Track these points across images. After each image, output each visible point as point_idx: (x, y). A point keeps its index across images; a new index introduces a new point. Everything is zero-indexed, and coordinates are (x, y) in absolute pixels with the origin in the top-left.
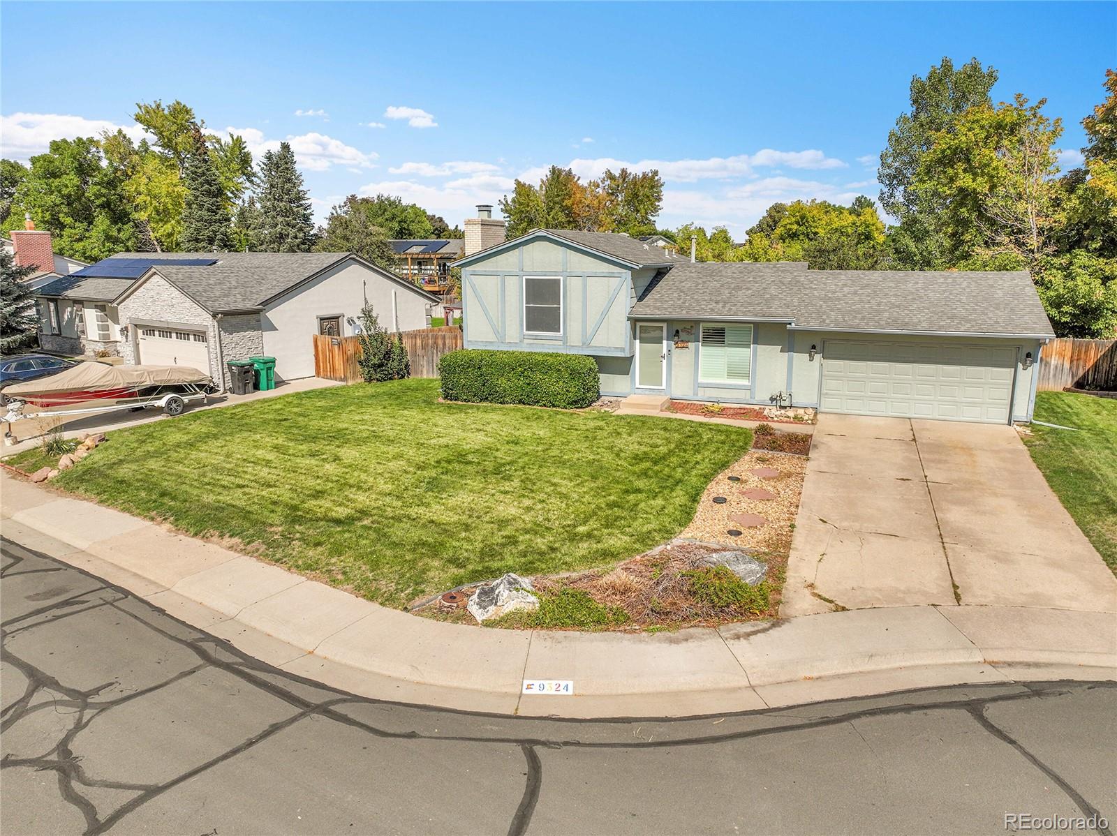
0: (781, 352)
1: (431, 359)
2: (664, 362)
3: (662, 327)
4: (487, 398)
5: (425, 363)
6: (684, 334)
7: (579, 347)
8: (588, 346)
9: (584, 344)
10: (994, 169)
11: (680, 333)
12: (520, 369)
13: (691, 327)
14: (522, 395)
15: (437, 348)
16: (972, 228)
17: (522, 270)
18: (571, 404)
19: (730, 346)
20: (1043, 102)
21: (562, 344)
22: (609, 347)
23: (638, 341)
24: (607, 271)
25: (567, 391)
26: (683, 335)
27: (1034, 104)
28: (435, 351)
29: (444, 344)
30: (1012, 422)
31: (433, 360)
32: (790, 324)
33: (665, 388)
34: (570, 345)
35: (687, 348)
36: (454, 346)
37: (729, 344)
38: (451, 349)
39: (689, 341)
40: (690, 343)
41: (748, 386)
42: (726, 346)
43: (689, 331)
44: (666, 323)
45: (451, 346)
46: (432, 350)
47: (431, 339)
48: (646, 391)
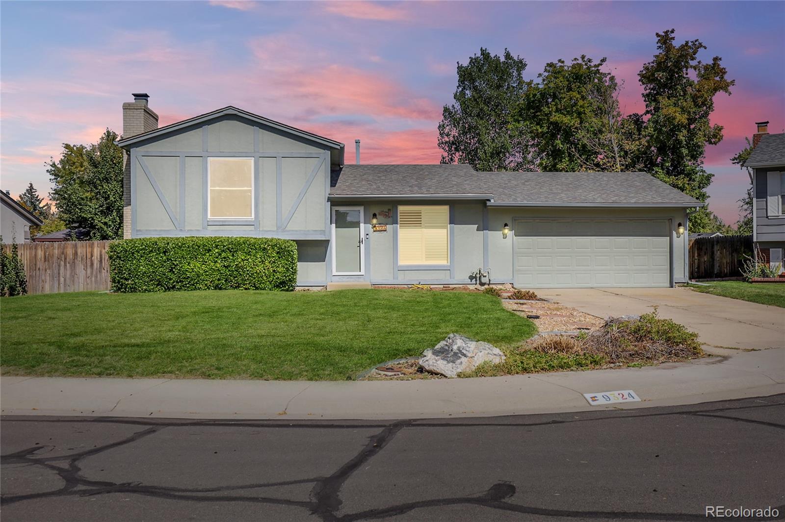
0: (477, 230)
1: (56, 271)
2: (363, 247)
3: (359, 210)
4: (174, 287)
5: (48, 278)
6: (382, 216)
7: (274, 231)
8: (284, 230)
9: (278, 228)
10: (581, 107)
11: (378, 215)
12: (216, 251)
13: (389, 210)
14: (219, 280)
15: (65, 259)
16: (565, 159)
17: (207, 151)
18: (278, 286)
19: (426, 227)
20: (603, 60)
21: (253, 229)
22: (308, 231)
23: (334, 225)
24: (304, 152)
25: (274, 271)
26: (381, 218)
27: (598, 62)
28: (62, 263)
29: (76, 254)
30: (674, 284)
31: (59, 274)
32: (489, 200)
33: (364, 274)
34: (263, 231)
35: (385, 231)
36: (89, 256)
37: (426, 226)
38: (84, 259)
39: (387, 224)
40: (387, 226)
41: (447, 266)
42: (422, 228)
43: (387, 214)
44: (363, 207)
45: (85, 256)
46: (59, 262)
47: (57, 248)
48: (343, 278)
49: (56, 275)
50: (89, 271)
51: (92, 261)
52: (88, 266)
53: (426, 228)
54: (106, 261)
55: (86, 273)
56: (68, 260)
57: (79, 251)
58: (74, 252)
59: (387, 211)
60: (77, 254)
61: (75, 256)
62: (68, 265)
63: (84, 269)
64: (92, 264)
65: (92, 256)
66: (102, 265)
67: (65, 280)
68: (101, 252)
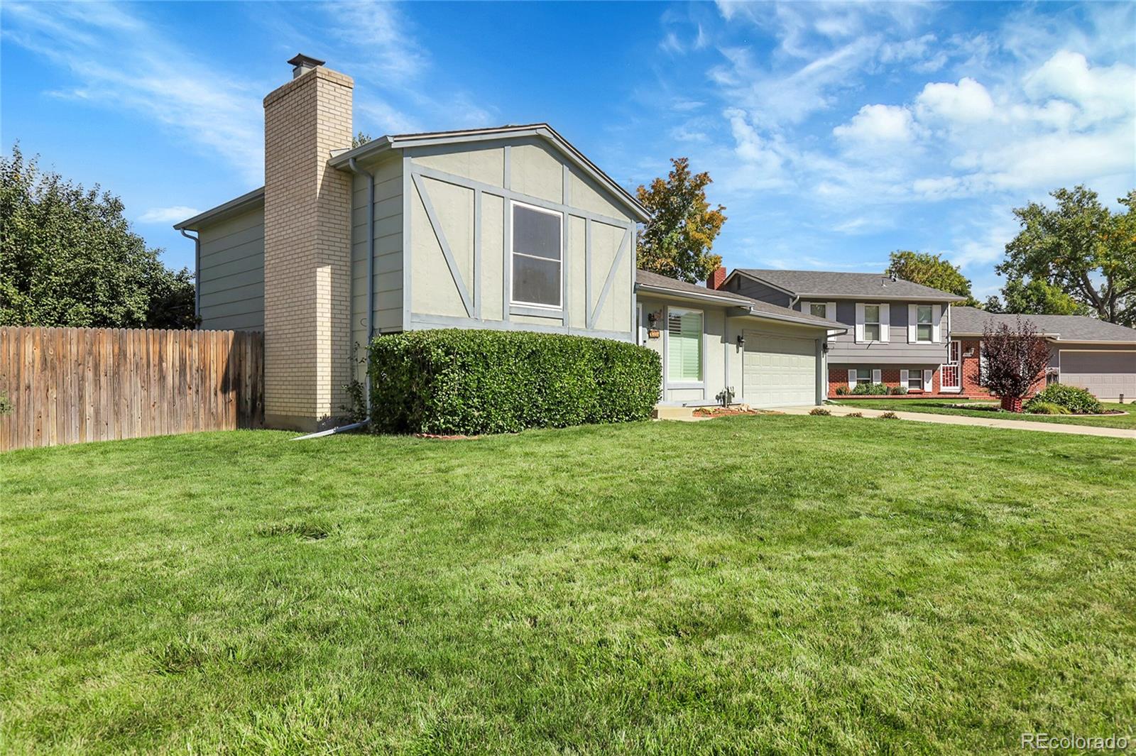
1: (73, 392)
5: (52, 408)
29: (122, 355)
31: (82, 397)
36: (154, 359)
37: (683, 334)
38: (143, 367)
42: (681, 336)
45: (144, 361)
46: (81, 372)
47: (74, 341)
49: (75, 400)
50: (155, 391)
51: (161, 370)
52: (152, 381)
53: (684, 337)
54: (194, 371)
55: (149, 396)
56: (102, 368)
57: (130, 349)
58: (116, 351)
60: (125, 355)
61: (119, 359)
62: (103, 379)
63: (142, 387)
64: (162, 378)
65: (161, 360)
66: (185, 379)
67: (97, 412)
68: (181, 353)
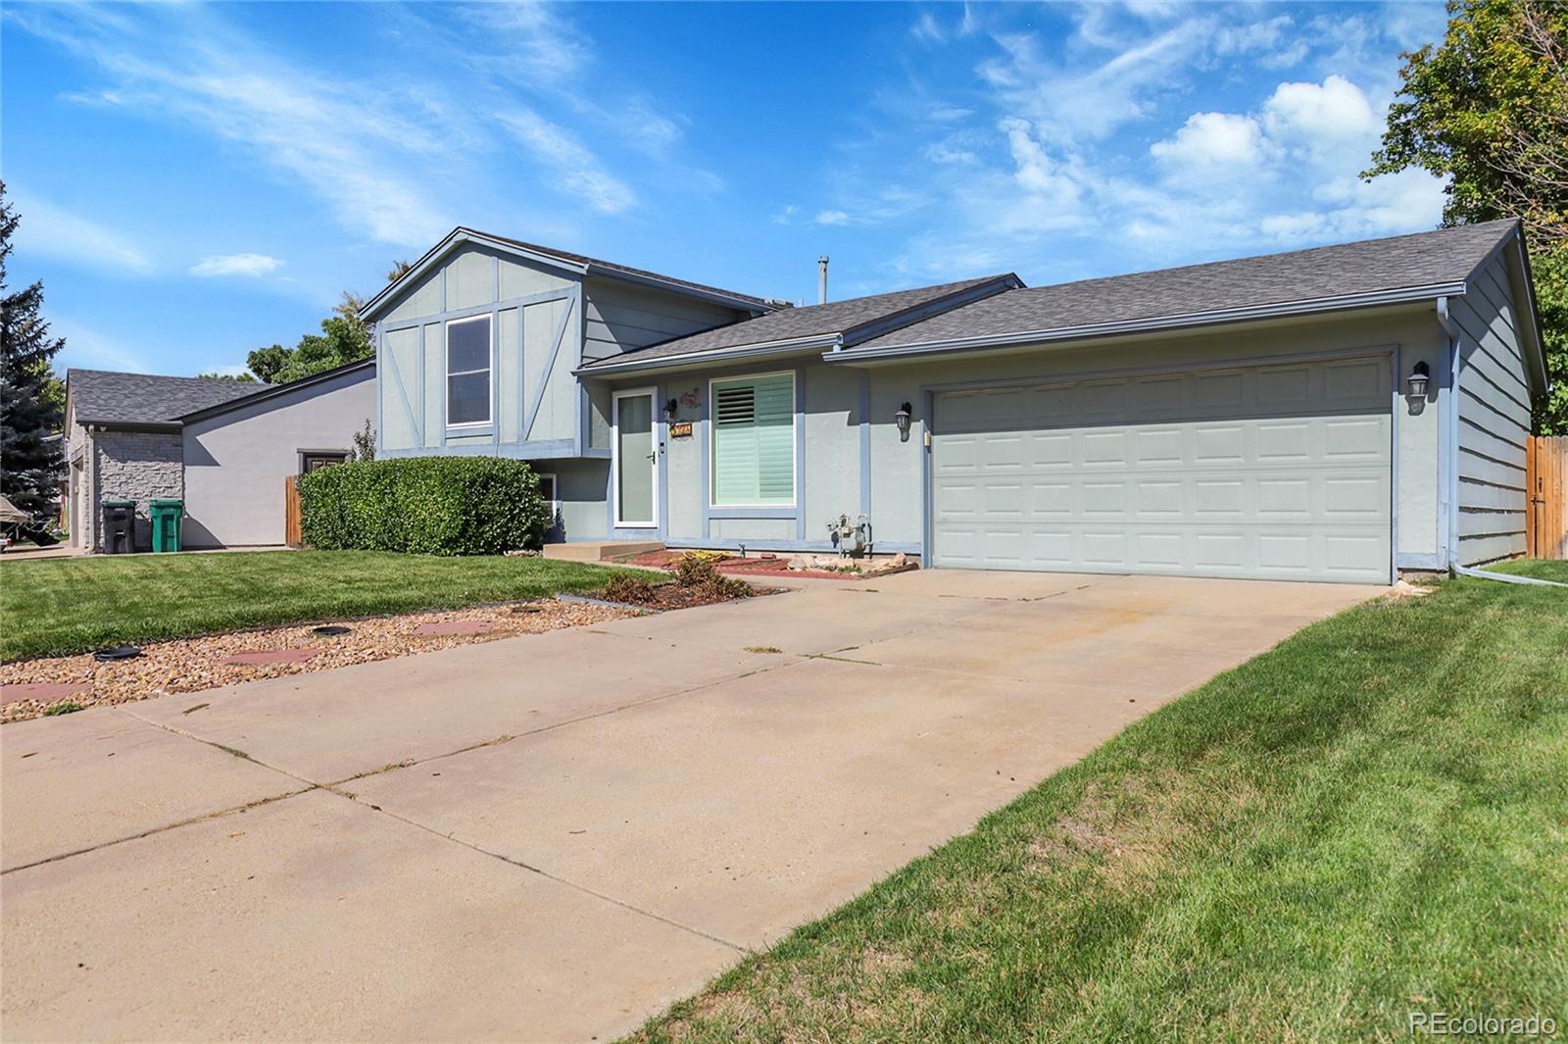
0: (849, 424)
2: (655, 468)
3: (650, 396)
6: (684, 405)
11: (678, 405)
13: (696, 390)
17: (445, 312)
19: (761, 423)
21: (493, 441)
22: (553, 440)
23: (615, 428)
24: (550, 290)
26: (682, 408)
30: (1396, 573)
32: (830, 348)
34: (503, 444)
35: (690, 435)
37: (761, 421)
39: (693, 421)
40: (694, 424)
41: (792, 510)
42: (756, 425)
43: (692, 398)
44: (656, 388)
48: (629, 532)
53: (760, 426)
59: (692, 393)
